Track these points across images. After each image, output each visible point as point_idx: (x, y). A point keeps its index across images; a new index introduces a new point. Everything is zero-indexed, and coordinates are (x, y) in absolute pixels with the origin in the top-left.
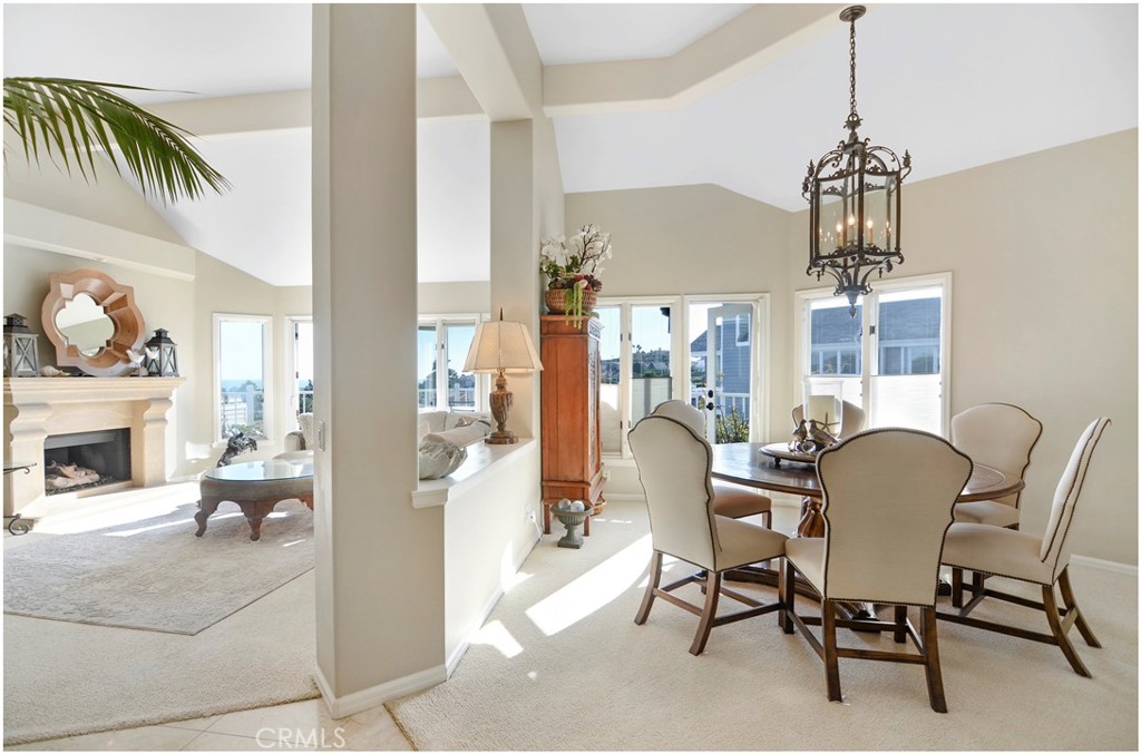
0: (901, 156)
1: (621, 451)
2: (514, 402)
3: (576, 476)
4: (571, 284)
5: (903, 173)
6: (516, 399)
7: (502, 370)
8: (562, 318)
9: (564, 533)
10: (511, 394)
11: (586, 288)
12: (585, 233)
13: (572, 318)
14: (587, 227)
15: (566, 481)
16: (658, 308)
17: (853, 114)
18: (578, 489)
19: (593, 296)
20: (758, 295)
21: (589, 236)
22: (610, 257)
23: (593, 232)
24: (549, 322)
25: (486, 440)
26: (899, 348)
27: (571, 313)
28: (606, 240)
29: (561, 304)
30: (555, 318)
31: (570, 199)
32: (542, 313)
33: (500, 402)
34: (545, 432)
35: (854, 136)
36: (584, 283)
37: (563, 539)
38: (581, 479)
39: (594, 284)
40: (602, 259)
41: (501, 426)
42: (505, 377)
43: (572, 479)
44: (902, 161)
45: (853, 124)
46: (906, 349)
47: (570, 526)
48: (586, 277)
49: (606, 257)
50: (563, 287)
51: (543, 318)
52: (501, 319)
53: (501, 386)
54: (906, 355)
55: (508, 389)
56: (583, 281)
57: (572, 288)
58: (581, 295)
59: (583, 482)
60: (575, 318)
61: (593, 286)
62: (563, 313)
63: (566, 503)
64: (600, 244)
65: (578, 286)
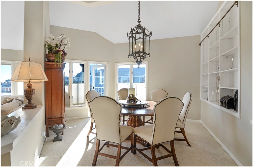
0: (150, 32)
1: (69, 105)
2: (35, 93)
3: (59, 116)
4: (57, 52)
5: (150, 36)
6: (36, 91)
7: (30, 81)
8: (54, 63)
9: (56, 136)
10: (34, 90)
11: (62, 54)
12: (61, 37)
13: (58, 64)
14: (62, 35)
15: (55, 118)
16: (79, 64)
17: (139, 19)
18: (60, 120)
19: (64, 57)
20: (107, 63)
21: (63, 38)
22: (69, 46)
23: (64, 37)
24: (48, 64)
25: (23, 108)
26: (121, 78)
27: (57, 62)
28: (68, 40)
29: (53, 59)
30: (51, 63)
31: (52, 27)
32: (45, 61)
33: (29, 93)
34: (47, 103)
35: (140, 25)
36: (62, 53)
37: (55, 138)
38: (61, 116)
39: (65, 54)
40: (67, 46)
41: (30, 102)
42: (31, 83)
43: (57, 117)
44: (150, 33)
45: (139, 22)
46: (122, 78)
47: (57, 134)
48: (62, 51)
49: (68, 46)
50: (54, 53)
51: (46, 63)
52: (30, 61)
53: (29, 86)
54: (122, 79)
55: (33, 87)
56: (61, 52)
57: (58, 53)
58: (61, 56)
59: (61, 117)
60: (59, 64)
61: (64, 54)
62: (54, 62)
63: (56, 126)
64: (66, 42)
65: (60, 53)
